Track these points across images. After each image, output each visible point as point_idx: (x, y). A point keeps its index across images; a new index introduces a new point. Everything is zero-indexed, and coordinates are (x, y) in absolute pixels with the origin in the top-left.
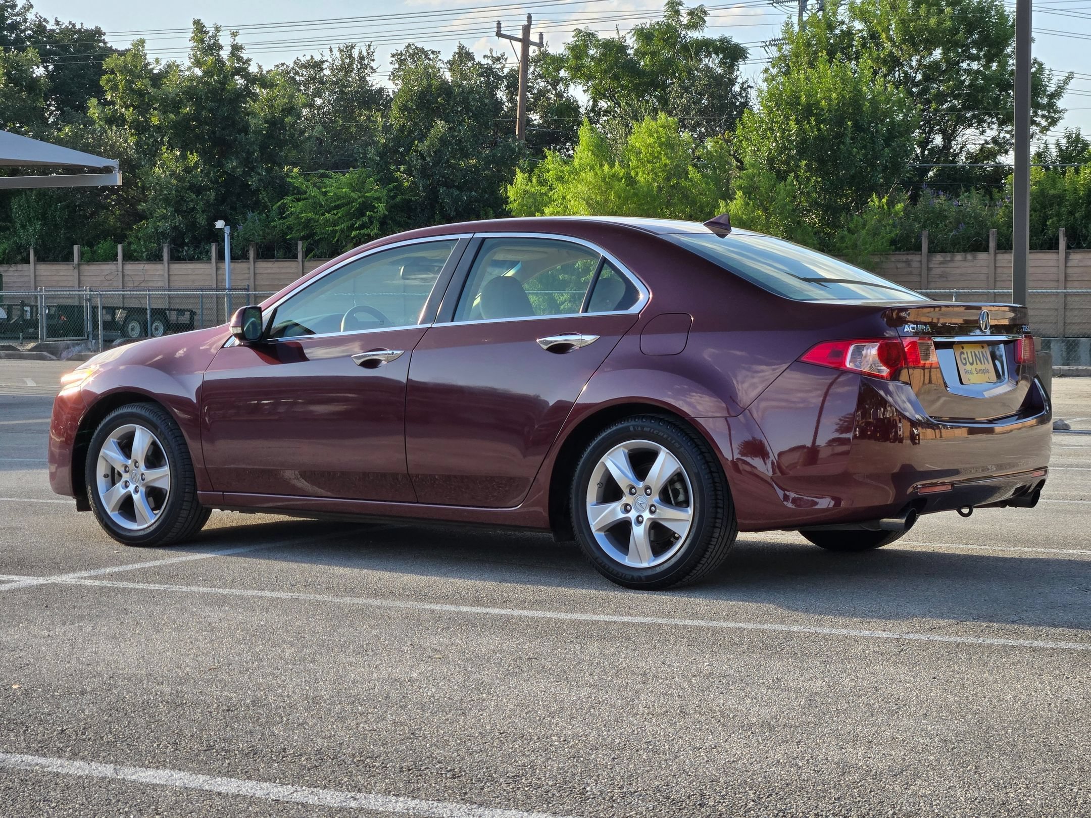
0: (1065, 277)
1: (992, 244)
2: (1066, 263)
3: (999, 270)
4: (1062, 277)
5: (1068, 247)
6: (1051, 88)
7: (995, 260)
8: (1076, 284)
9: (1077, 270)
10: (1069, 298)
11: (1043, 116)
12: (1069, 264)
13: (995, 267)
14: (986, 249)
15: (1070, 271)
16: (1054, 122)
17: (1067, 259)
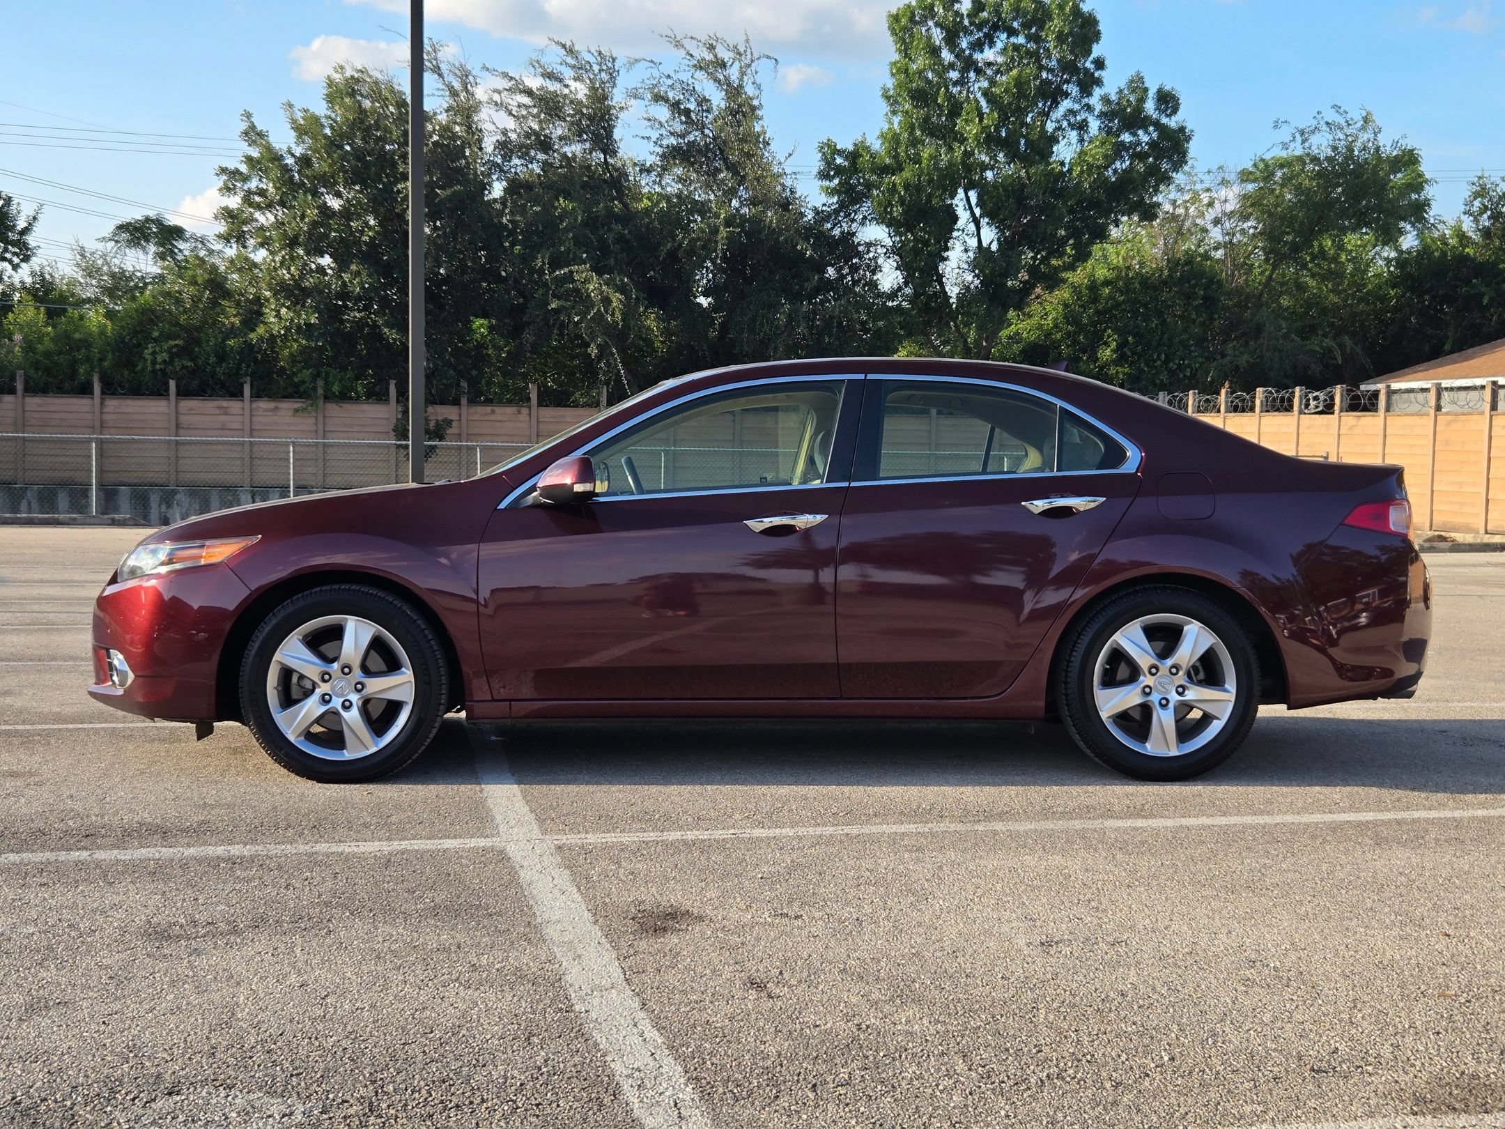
0: (101, 423)
1: (19, 386)
2: (101, 409)
3: (27, 414)
4: (97, 424)
5: (103, 393)
6: (21, 224)
7: (23, 404)
8: (112, 431)
9: (113, 417)
10: (105, 446)
11: (14, 254)
12: (105, 410)
13: (24, 411)
14: (12, 391)
15: (105, 417)
16: (26, 259)
17: (102, 404)
